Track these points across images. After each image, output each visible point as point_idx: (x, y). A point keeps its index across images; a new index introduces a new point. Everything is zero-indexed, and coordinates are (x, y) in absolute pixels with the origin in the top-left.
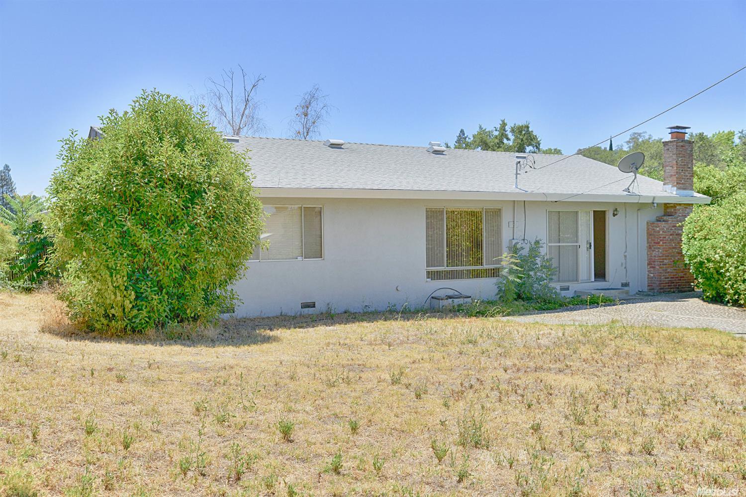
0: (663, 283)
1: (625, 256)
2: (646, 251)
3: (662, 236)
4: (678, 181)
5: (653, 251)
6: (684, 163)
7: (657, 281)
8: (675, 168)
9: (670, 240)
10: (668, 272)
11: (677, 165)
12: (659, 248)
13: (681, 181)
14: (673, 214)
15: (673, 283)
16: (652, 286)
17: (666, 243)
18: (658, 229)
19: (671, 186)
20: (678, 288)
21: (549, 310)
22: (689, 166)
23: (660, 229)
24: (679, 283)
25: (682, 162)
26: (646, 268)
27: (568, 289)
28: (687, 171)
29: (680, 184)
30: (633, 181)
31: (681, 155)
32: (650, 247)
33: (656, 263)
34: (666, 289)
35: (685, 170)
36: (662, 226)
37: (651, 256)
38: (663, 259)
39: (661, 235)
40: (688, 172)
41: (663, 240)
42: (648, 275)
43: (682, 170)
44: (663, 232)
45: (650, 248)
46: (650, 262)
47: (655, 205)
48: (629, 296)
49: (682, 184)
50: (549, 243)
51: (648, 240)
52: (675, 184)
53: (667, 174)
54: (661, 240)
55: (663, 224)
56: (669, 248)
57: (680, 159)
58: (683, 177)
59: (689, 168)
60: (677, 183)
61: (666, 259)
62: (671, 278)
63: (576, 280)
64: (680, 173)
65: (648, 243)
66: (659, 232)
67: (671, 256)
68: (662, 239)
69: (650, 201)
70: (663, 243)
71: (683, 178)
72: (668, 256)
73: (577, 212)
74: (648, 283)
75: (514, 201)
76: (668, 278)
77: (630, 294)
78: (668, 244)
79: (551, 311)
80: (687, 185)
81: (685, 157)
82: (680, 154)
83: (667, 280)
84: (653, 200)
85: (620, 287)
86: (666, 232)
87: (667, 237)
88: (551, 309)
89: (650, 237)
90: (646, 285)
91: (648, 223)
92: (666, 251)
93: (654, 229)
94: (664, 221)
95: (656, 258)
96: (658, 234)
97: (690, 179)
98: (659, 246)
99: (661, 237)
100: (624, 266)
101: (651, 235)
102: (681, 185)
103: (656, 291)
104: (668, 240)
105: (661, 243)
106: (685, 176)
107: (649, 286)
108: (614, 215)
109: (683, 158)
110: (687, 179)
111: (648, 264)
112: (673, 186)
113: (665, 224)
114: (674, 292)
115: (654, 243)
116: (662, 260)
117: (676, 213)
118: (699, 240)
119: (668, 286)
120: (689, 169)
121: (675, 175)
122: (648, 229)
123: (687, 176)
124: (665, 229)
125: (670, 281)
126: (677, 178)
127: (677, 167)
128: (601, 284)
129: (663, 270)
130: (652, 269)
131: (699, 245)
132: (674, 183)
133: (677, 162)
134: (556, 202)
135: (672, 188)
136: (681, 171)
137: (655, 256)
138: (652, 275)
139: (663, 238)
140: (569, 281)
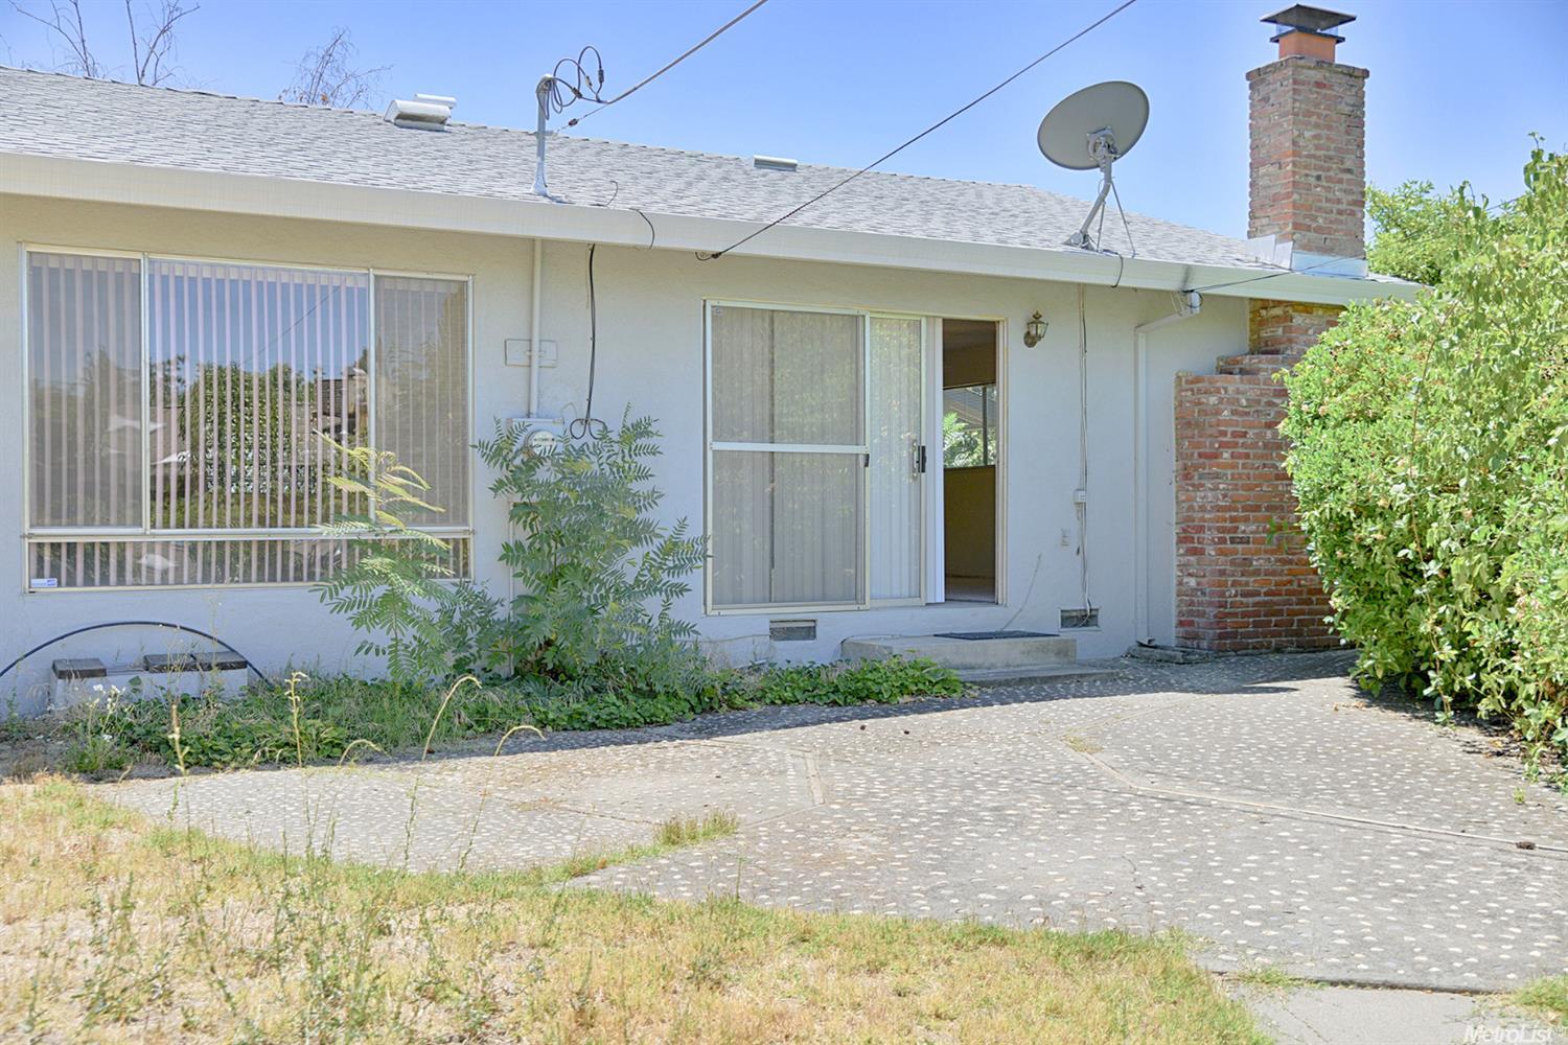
0: (1235, 615)
1: (1081, 506)
2: (1174, 487)
3: (1230, 430)
4: (1300, 220)
5: (1197, 487)
6: (1328, 149)
7: (1210, 604)
8: (1289, 168)
9: (1266, 445)
10: (1257, 572)
11: (1295, 154)
12: (1217, 476)
13: (1315, 219)
14: (1282, 347)
15: (1279, 613)
16: (1191, 623)
17: (1247, 456)
18: (1213, 400)
19: (1273, 237)
20: (1298, 634)
21: (620, 727)
22: (1348, 164)
23: (1221, 400)
24: (1302, 613)
25: (1318, 147)
26: (1171, 554)
27: (809, 632)
28: (1340, 181)
29: (1308, 228)
30: (1101, 201)
31: (1314, 119)
32: (1186, 475)
33: (1207, 535)
34: (1249, 635)
35: (1329, 179)
36: (1231, 389)
37: (1191, 508)
38: (1233, 520)
39: (1227, 423)
40: (1344, 186)
41: (1236, 445)
42: (1180, 583)
43: (1319, 178)
44: (1234, 412)
45: (1187, 477)
46: (1184, 530)
47: (1195, 299)
48: (1070, 663)
49: (1318, 230)
50: (718, 438)
51: (1179, 444)
52: (1289, 228)
53: (1262, 193)
54: (1223, 445)
55: (1234, 383)
56: (1261, 476)
57: (1308, 134)
58: (1324, 204)
59: (1349, 171)
60: (1296, 226)
61: (1246, 520)
62: (1266, 594)
63: (853, 594)
64: (1309, 187)
65: (1180, 456)
66: (1218, 412)
67: (1268, 509)
68: (1228, 438)
69: (1172, 284)
70: (1232, 456)
71: (1319, 209)
72: (1257, 508)
73: (856, 320)
74: (1181, 614)
75: (533, 240)
76: (1258, 594)
77: (1080, 656)
78: (1257, 463)
79: (629, 733)
80: (1338, 235)
81: (1329, 128)
82: (1309, 114)
83: (1251, 600)
84: (1185, 281)
85: (1054, 625)
86: (1248, 414)
87: (1251, 433)
88: (630, 724)
89: (1189, 432)
90: (1174, 622)
91: (1179, 378)
92: (1250, 488)
93: (1200, 403)
94: (1242, 372)
95: (1207, 516)
96: (1213, 420)
97: (1352, 213)
98: (1218, 466)
99: (1224, 434)
100: (1074, 544)
101: (1189, 424)
102: (1312, 235)
103: (1205, 644)
104: (1254, 445)
105: (1226, 455)
106: (1328, 200)
107: (1181, 624)
108: (1031, 340)
109: (1325, 132)
110: (1340, 212)
111: (1181, 541)
112: (1282, 239)
113: (1242, 381)
114: (1279, 650)
115: (1200, 455)
116: (1228, 525)
117: (1290, 341)
118: (1338, 425)
119: (1255, 624)
120: (1349, 176)
121: (1288, 195)
122: (1181, 404)
123: (1339, 201)
124: (1244, 402)
125: (1265, 603)
126: (1295, 205)
127: (1294, 164)
128: (971, 615)
129: (1232, 563)
130: (1192, 559)
131: (1332, 444)
132: (1286, 225)
133: (1294, 143)
134: (716, 256)
135: (1279, 246)
136: (1312, 180)
137: (1202, 509)
138: (1192, 582)
139: (1234, 435)
140: (824, 598)
